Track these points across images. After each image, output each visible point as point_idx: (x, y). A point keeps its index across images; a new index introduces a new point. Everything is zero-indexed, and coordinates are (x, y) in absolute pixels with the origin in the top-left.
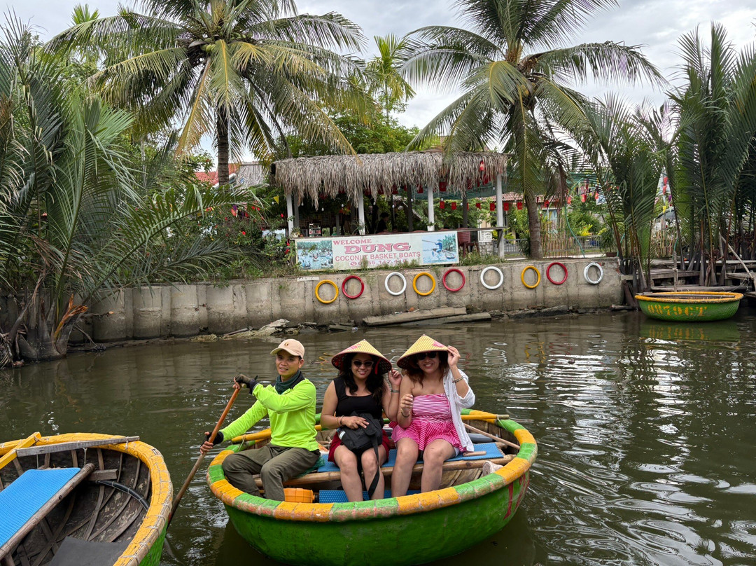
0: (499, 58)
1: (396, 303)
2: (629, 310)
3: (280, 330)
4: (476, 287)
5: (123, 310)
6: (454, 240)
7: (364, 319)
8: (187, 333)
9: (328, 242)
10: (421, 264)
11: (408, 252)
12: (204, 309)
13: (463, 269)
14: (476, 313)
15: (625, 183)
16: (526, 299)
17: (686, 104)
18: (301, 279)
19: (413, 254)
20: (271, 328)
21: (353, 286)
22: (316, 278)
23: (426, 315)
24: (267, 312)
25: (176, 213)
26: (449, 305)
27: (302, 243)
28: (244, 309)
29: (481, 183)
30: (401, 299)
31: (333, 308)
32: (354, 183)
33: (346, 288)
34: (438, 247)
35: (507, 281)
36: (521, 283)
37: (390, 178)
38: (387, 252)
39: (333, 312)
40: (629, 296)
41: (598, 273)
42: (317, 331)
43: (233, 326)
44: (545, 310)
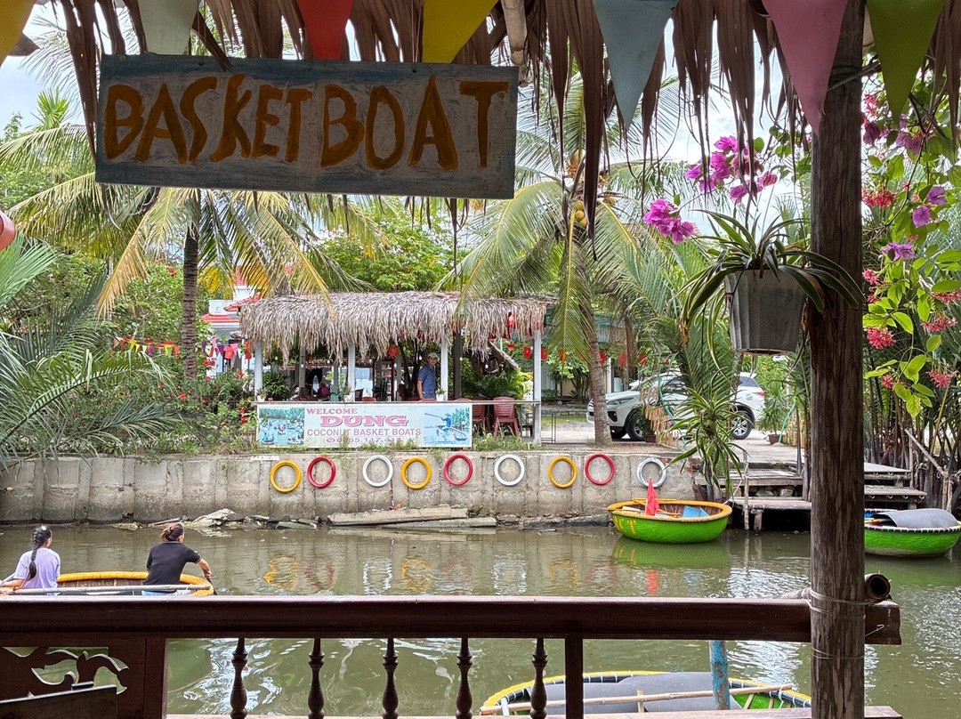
1: (379, 496)
3: (219, 523)
4: (490, 481)
5: (29, 485)
6: (468, 415)
7: (329, 516)
8: (106, 518)
9: (300, 410)
10: (420, 446)
11: (405, 428)
12: (131, 489)
14: (478, 517)
16: (555, 503)
18: (256, 459)
19: (411, 432)
21: (323, 471)
22: (275, 458)
23: (411, 516)
24: (207, 499)
27: (266, 410)
28: (179, 492)
30: (385, 491)
31: (293, 499)
33: (313, 473)
34: (445, 423)
35: (531, 475)
36: (549, 480)
37: (385, 331)
38: (376, 426)
39: (292, 503)
41: (659, 472)
43: (163, 514)
44: (572, 519)
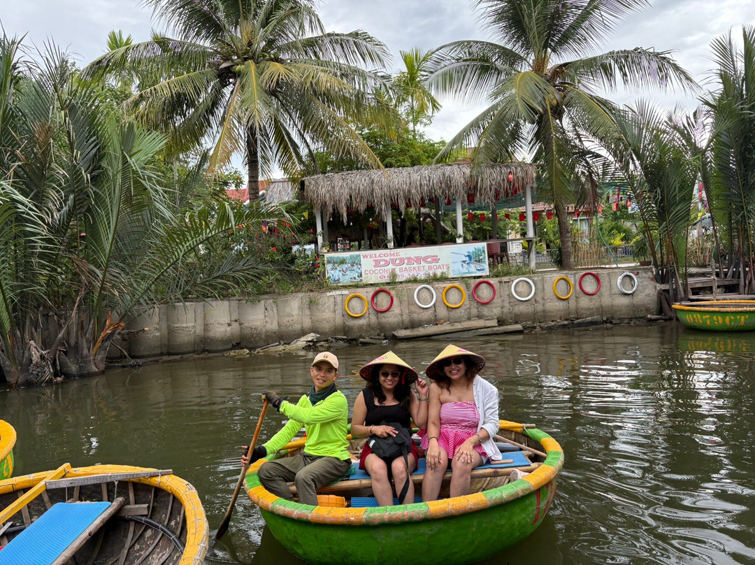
0: (525, 68)
1: (426, 315)
2: (666, 320)
3: (311, 344)
4: (507, 300)
5: (157, 326)
6: (484, 251)
7: (393, 333)
8: (220, 348)
9: (357, 256)
10: (450, 277)
11: (437, 264)
12: (237, 324)
13: (493, 281)
14: (507, 325)
15: (659, 191)
16: (559, 311)
17: (720, 109)
18: (331, 294)
19: (442, 267)
20: (302, 342)
21: (382, 300)
22: (345, 292)
23: (456, 327)
24: (297, 327)
25: (208, 230)
26: (480, 317)
27: (331, 258)
28: (275, 323)
29: (511, 194)
30: (431, 311)
31: (362, 322)
32: (381, 196)
33: (375, 302)
34: (467, 259)
35: (538, 292)
36: (553, 294)
37: (418, 192)
38: (415, 265)
39: (363, 325)
40: (665, 305)
41: (633, 282)
42: (347, 344)
43: (265, 341)
44: (578, 321)
